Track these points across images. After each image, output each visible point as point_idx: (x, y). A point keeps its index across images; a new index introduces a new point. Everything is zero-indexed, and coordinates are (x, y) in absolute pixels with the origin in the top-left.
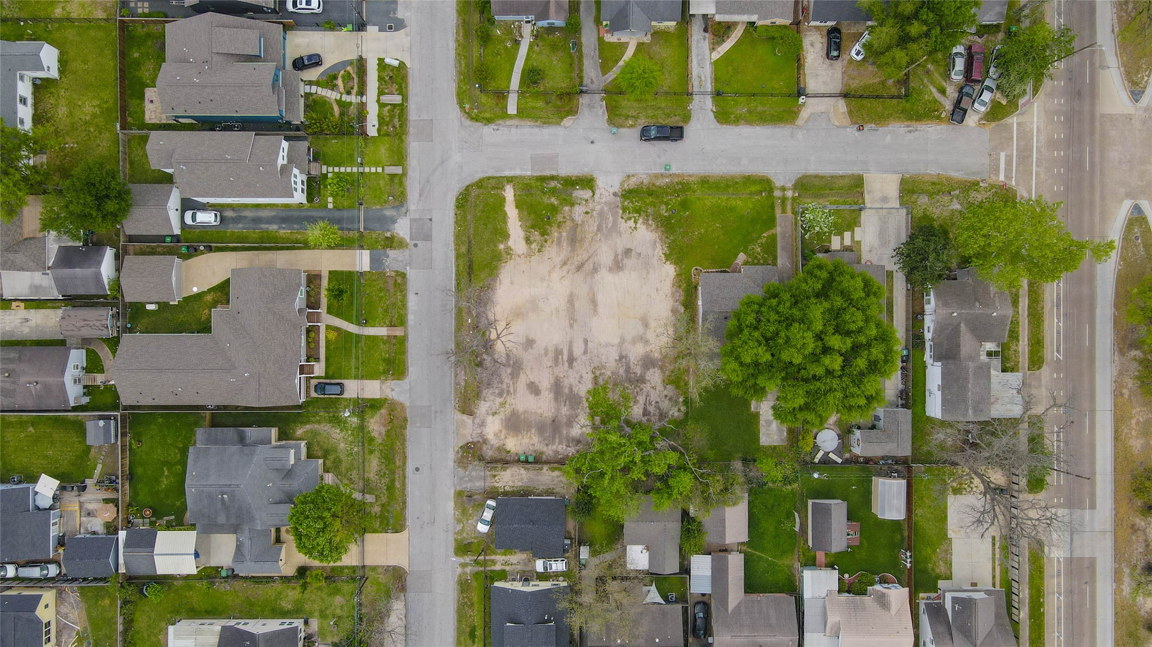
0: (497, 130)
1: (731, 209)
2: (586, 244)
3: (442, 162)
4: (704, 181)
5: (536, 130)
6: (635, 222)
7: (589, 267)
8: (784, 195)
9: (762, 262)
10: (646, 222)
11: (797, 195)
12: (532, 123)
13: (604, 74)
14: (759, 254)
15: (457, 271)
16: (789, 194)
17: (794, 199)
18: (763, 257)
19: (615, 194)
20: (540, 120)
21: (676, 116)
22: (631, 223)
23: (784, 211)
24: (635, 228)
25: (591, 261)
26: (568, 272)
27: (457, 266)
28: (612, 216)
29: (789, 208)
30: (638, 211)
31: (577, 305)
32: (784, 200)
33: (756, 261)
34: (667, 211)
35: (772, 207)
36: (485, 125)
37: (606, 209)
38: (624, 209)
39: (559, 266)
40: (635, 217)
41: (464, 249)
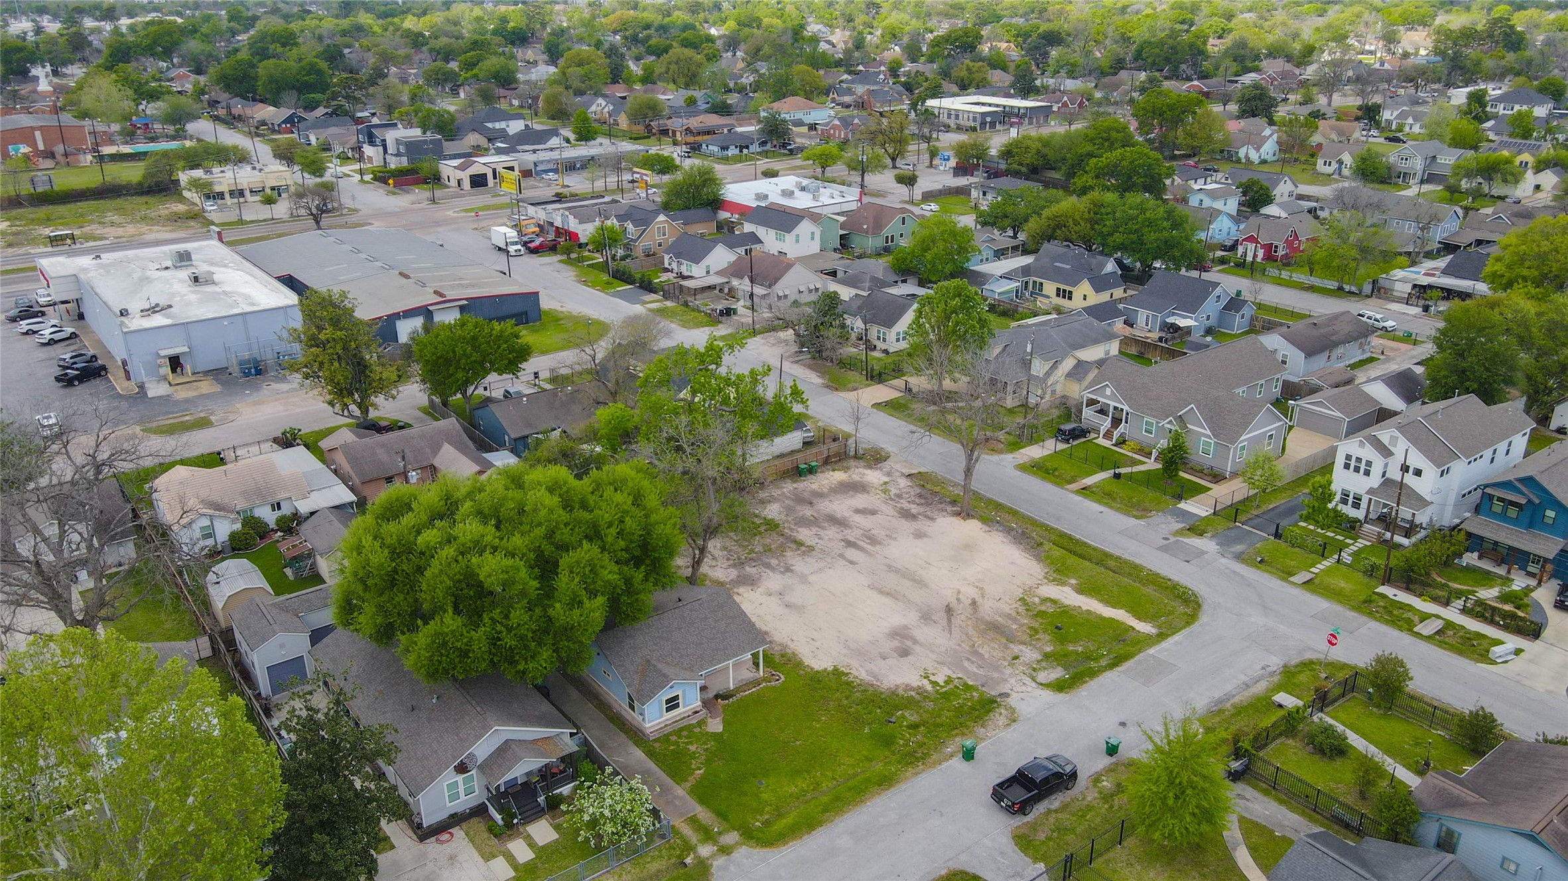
0: (1263, 668)
1: (797, 773)
2: (971, 632)
3: (1265, 607)
4: (886, 782)
5: (1217, 694)
6: (935, 683)
7: (941, 616)
8: (715, 842)
9: (674, 738)
10: (920, 691)
11: (688, 860)
12: (1237, 699)
13: (1242, 820)
14: (687, 743)
15: (1089, 546)
16: (705, 850)
17: (689, 848)
18: (676, 743)
19: (1007, 695)
20: (1233, 711)
21: (1049, 839)
22: (940, 680)
23: (693, 821)
24: (926, 677)
25: (944, 622)
26: (958, 600)
27: (1095, 549)
28: (975, 674)
29: (687, 830)
30: (946, 696)
31: (907, 583)
32: (707, 835)
33: (685, 733)
34: (903, 717)
35: (721, 815)
36: (1285, 666)
37: (996, 675)
38: (968, 688)
39: (980, 601)
40: (942, 687)
41: (1111, 563)
